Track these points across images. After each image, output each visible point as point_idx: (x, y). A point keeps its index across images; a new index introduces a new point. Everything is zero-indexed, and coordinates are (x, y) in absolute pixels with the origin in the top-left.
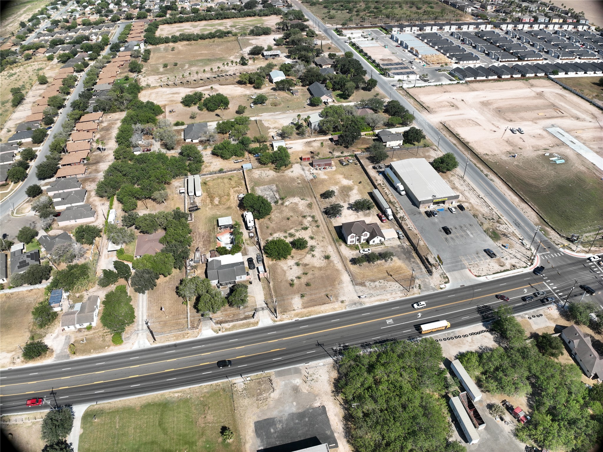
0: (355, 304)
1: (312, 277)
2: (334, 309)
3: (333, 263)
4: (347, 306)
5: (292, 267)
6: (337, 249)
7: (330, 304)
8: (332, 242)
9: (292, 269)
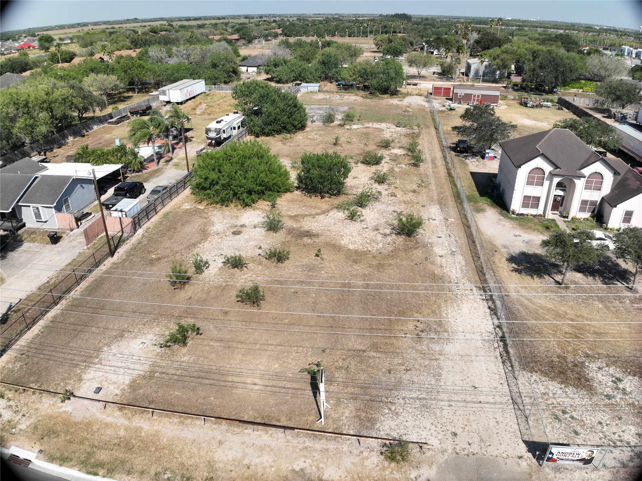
5: (246, 229)
6: (464, 217)
8: (451, 199)
9: (238, 237)
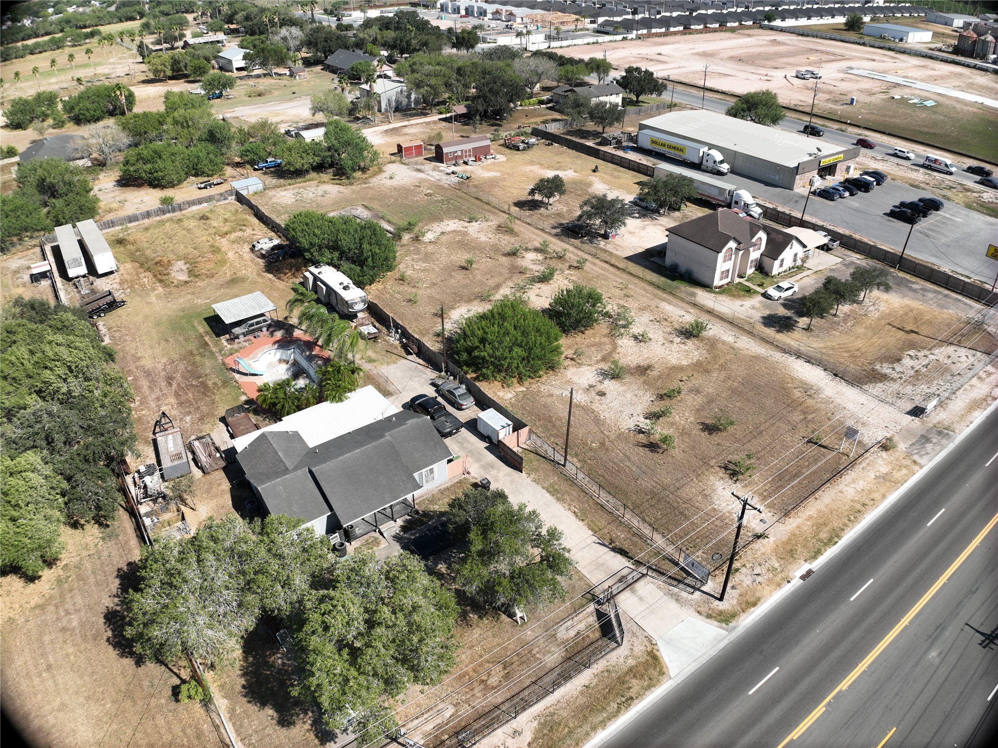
0: (925, 439)
1: (699, 400)
2: (887, 480)
3: (724, 342)
4: (909, 455)
5: (600, 387)
6: (695, 305)
7: (858, 468)
8: (660, 293)
9: (608, 395)
